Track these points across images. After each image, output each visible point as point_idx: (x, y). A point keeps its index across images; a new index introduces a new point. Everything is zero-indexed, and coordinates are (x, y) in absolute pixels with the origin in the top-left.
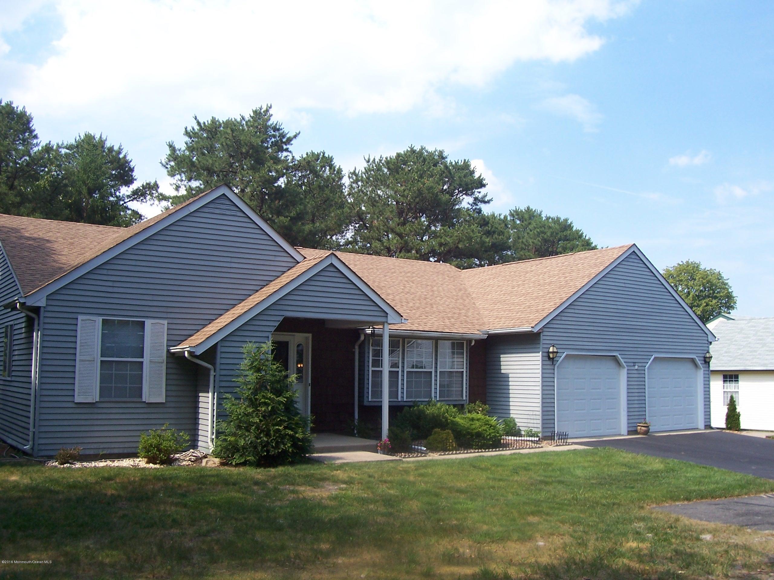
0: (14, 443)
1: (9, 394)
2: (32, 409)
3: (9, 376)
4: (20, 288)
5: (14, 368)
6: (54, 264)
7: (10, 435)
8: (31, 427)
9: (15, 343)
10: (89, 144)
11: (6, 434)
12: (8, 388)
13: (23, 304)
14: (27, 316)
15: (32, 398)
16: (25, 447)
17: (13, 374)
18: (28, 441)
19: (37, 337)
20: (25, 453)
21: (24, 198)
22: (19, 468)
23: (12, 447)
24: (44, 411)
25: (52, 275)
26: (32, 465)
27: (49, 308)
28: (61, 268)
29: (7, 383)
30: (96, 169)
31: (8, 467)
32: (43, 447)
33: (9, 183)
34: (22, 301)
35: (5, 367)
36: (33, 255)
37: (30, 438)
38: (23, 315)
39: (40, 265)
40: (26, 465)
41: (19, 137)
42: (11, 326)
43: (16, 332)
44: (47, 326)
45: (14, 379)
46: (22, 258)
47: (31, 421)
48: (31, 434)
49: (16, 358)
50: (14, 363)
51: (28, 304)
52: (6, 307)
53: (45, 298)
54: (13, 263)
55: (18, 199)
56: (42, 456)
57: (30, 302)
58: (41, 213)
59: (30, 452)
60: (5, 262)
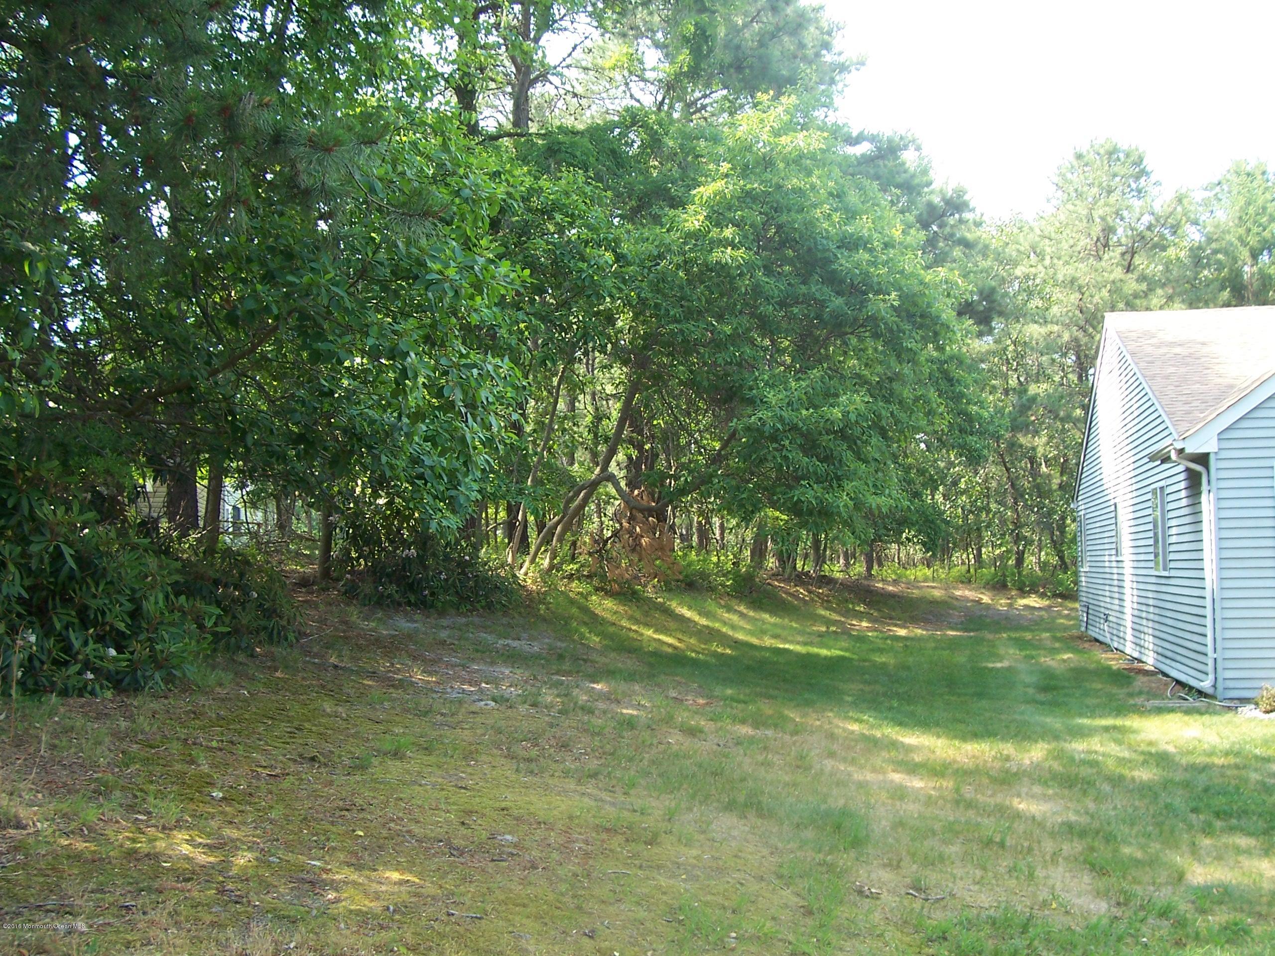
0: (1182, 678)
1: (1168, 597)
2: (1209, 622)
3: (1165, 569)
4: (1171, 427)
5: (1172, 556)
6: (1219, 380)
7: (1173, 664)
8: (1210, 650)
9: (1171, 515)
10: (1238, 174)
11: (1168, 662)
12: (1164, 589)
13: (1181, 451)
14: (1188, 470)
15: (1208, 602)
16: (1202, 684)
17: (1172, 565)
18: (1207, 674)
19: (1207, 502)
20: (1201, 693)
21: (1152, 284)
22: (1197, 717)
23: (1178, 682)
24: (1229, 624)
25: (1219, 399)
26: (1215, 713)
27: (1223, 454)
28: (1231, 387)
29: (1163, 581)
30: (1257, 215)
31: (1179, 715)
32: (1231, 684)
33: (1126, 263)
34: (1179, 446)
35: (1156, 555)
36: (1183, 370)
37: (1210, 668)
38: (1181, 468)
39: (1198, 386)
40: (1206, 712)
41: (1129, 186)
42: (1162, 488)
43: (1171, 497)
44: (1223, 484)
45: (1173, 573)
46: (1167, 377)
47: (1209, 640)
48: (1211, 663)
49: (1173, 539)
50: (1172, 548)
51: (1188, 450)
52: (1152, 458)
53: (1216, 438)
54: (1154, 388)
55: (1144, 286)
56: (1231, 699)
57: (1192, 448)
58: (1183, 301)
59: (1210, 691)
60: (1140, 388)
